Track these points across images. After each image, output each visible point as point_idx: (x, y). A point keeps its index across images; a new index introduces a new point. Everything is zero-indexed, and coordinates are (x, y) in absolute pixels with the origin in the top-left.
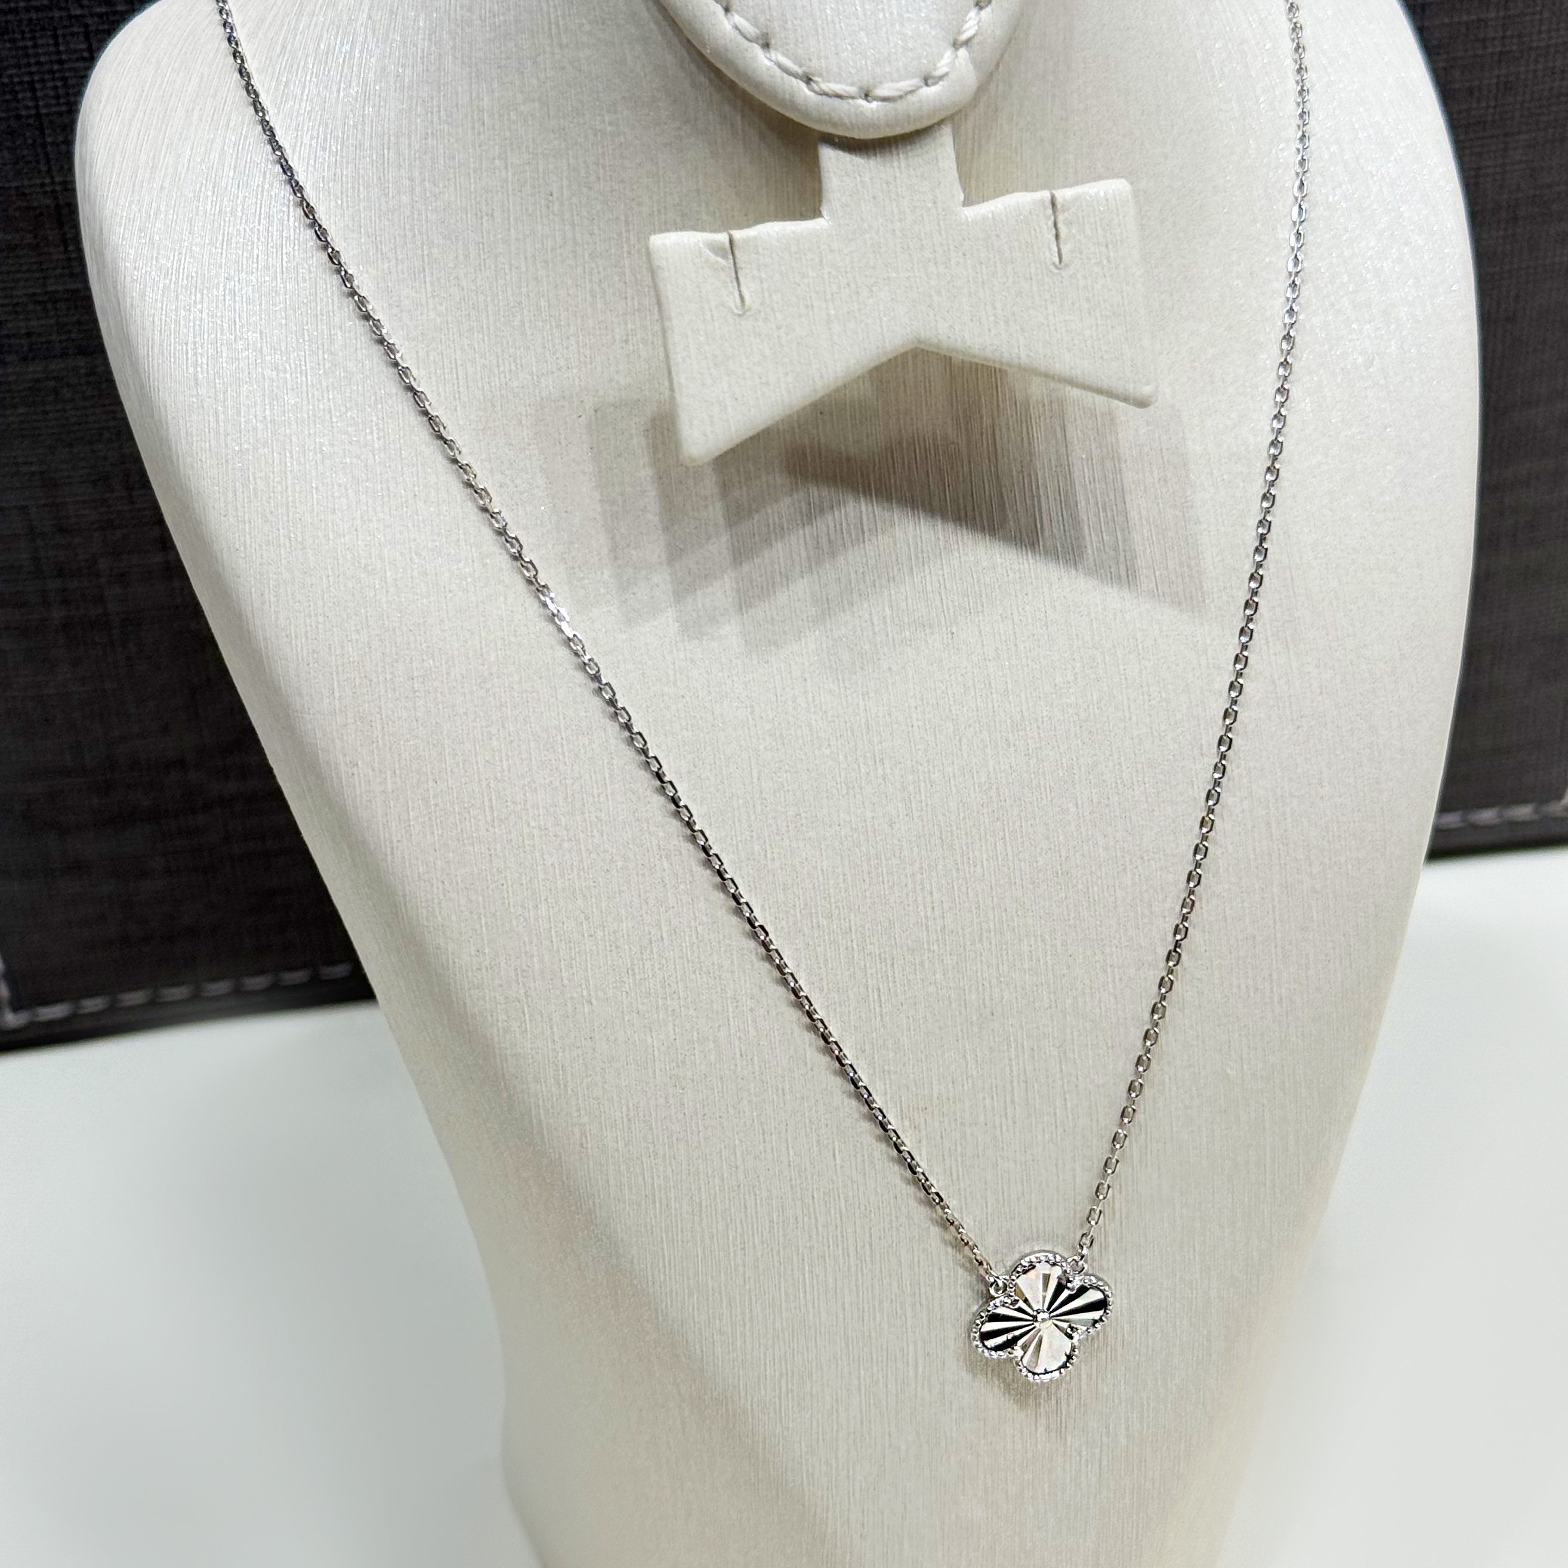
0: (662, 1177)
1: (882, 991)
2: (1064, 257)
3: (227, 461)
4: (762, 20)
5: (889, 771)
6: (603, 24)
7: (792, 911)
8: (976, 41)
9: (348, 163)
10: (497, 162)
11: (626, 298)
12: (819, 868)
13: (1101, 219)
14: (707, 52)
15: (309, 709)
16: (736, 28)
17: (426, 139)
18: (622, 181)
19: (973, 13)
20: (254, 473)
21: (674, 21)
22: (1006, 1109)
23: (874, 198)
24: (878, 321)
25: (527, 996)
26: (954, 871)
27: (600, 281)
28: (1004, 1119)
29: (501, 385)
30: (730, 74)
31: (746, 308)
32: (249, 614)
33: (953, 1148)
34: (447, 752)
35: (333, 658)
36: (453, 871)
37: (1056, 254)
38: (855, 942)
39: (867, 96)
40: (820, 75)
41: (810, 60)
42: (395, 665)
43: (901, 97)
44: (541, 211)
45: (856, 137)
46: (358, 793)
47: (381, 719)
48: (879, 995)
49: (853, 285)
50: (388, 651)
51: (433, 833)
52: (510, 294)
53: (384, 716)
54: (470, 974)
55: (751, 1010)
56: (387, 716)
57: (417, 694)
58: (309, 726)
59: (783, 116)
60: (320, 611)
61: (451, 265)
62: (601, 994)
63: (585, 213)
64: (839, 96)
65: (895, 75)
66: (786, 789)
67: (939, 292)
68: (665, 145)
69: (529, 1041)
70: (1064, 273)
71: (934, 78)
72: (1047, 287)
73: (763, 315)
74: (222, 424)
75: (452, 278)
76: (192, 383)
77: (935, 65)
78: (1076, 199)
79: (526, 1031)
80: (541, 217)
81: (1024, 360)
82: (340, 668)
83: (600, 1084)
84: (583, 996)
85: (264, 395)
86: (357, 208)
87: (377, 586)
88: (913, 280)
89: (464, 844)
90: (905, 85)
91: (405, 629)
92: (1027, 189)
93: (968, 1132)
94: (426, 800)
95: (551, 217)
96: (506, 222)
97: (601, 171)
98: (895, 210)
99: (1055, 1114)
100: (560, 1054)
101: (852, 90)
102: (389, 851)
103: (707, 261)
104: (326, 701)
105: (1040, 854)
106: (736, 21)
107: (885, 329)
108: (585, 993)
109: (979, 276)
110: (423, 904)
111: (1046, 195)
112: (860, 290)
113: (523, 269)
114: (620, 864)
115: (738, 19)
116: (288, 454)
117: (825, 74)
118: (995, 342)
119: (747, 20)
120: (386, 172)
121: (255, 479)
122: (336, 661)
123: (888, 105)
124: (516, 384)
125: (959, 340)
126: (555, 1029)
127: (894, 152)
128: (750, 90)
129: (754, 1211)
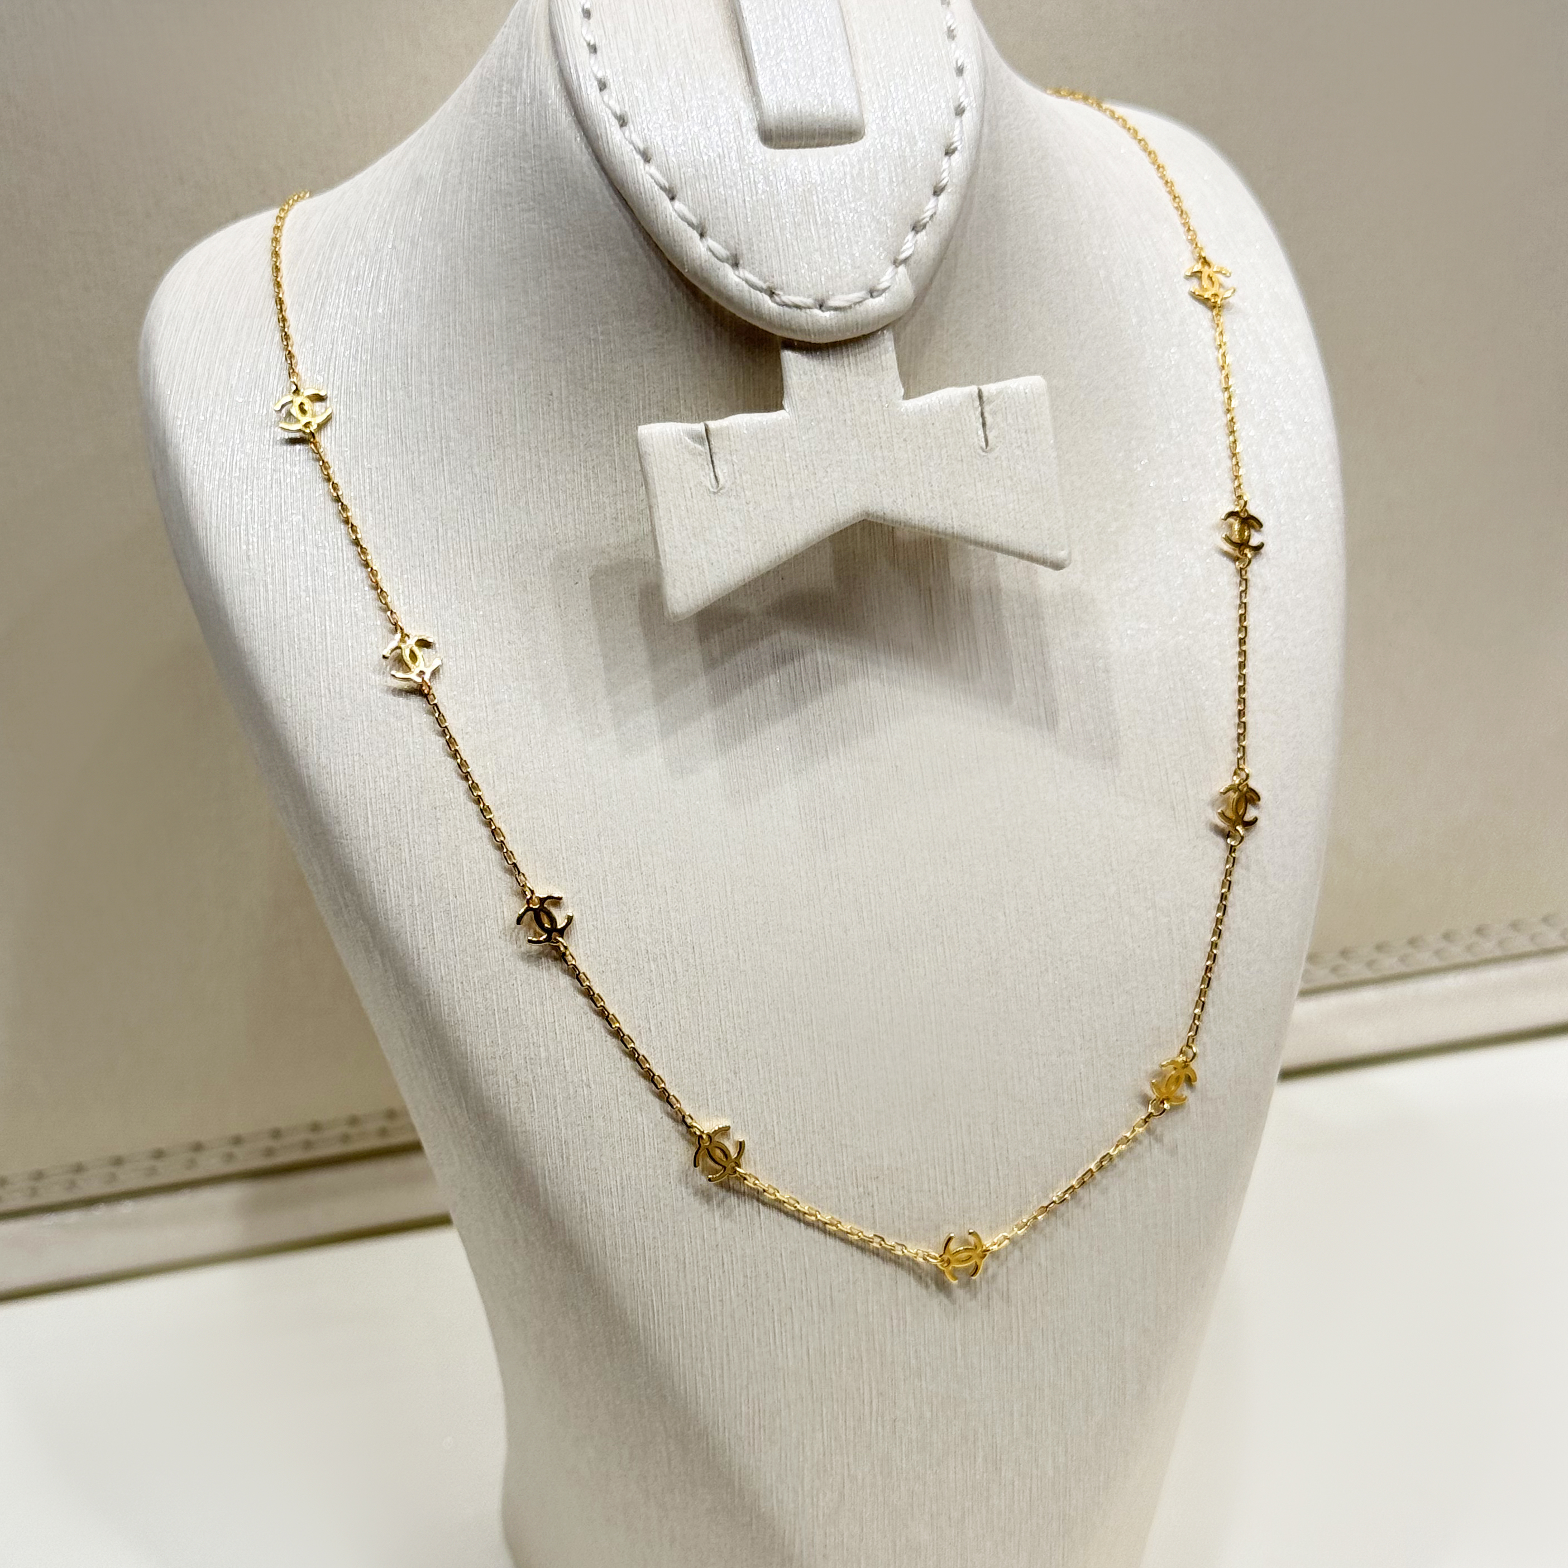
0: (651, 1239)
1: (839, 1075)
2: (990, 442)
3: (275, 625)
4: (732, 243)
5: (843, 885)
6: (596, 250)
7: (762, 1007)
8: (912, 261)
9: (376, 370)
10: (505, 368)
11: (616, 481)
12: (784, 968)
13: (1021, 410)
14: (685, 272)
15: (347, 835)
16: (711, 250)
17: (443, 349)
18: (613, 382)
19: (910, 236)
20: (299, 635)
21: (657, 246)
22: (946, 1177)
23: (828, 393)
24: (832, 496)
25: (534, 1081)
26: (900, 972)
27: (594, 467)
28: (945, 1188)
29: (509, 557)
30: (704, 289)
31: (720, 486)
32: (295, 756)
33: (902, 1212)
34: (465, 870)
35: (368, 791)
36: (470, 974)
37: (983, 440)
38: (815, 1033)
39: (821, 306)
40: (782, 289)
41: (773, 277)
42: (420, 795)
43: (850, 307)
44: (543, 408)
45: (813, 341)
46: (389, 907)
47: (409, 843)
48: (837, 1079)
49: (810, 467)
50: (414, 784)
51: (453, 940)
52: (516, 479)
53: (411, 840)
54: (486, 1062)
55: (727, 1092)
56: (414, 841)
57: (440, 821)
58: (347, 850)
59: (750, 324)
60: (356, 751)
61: (466, 455)
62: (598, 1079)
63: (580, 410)
64: (798, 307)
65: (846, 289)
66: (755, 900)
67: (883, 472)
68: (650, 351)
69: (537, 1120)
70: (989, 456)
71: (878, 291)
72: (975, 467)
73: (734, 493)
74: (270, 593)
75: (466, 467)
76: (245, 558)
77: (879, 280)
78: (1000, 392)
79: (534, 1110)
80: (543, 414)
81: (957, 529)
82: (373, 800)
83: (598, 1157)
84: (582, 1081)
85: (306, 568)
86: (385, 408)
87: (405, 730)
88: (861, 463)
89: (480, 950)
90: (855, 296)
91: (428, 765)
92: (956, 384)
93: (914, 1198)
94: (447, 912)
95: (552, 414)
96: (513, 419)
97: (594, 374)
98: (846, 404)
99: (989, 1182)
100: (563, 1131)
101: (809, 301)
102: (416, 958)
103: (687, 447)
104: (362, 828)
105: (974, 957)
106: (710, 245)
107: (838, 503)
108: (584, 1078)
109: (917, 458)
110: (445, 1003)
111: (974, 389)
112: (816, 471)
113: (528, 458)
114: (613, 966)
115: (710, 242)
116: (327, 618)
117: (785, 288)
118: (932, 514)
119: (720, 243)
120: (410, 377)
121: (299, 640)
122: (370, 794)
123: (840, 314)
124: (521, 556)
125: (902, 513)
126: (559, 1109)
127: (845, 354)
128: (722, 303)
129: (730, 1268)
